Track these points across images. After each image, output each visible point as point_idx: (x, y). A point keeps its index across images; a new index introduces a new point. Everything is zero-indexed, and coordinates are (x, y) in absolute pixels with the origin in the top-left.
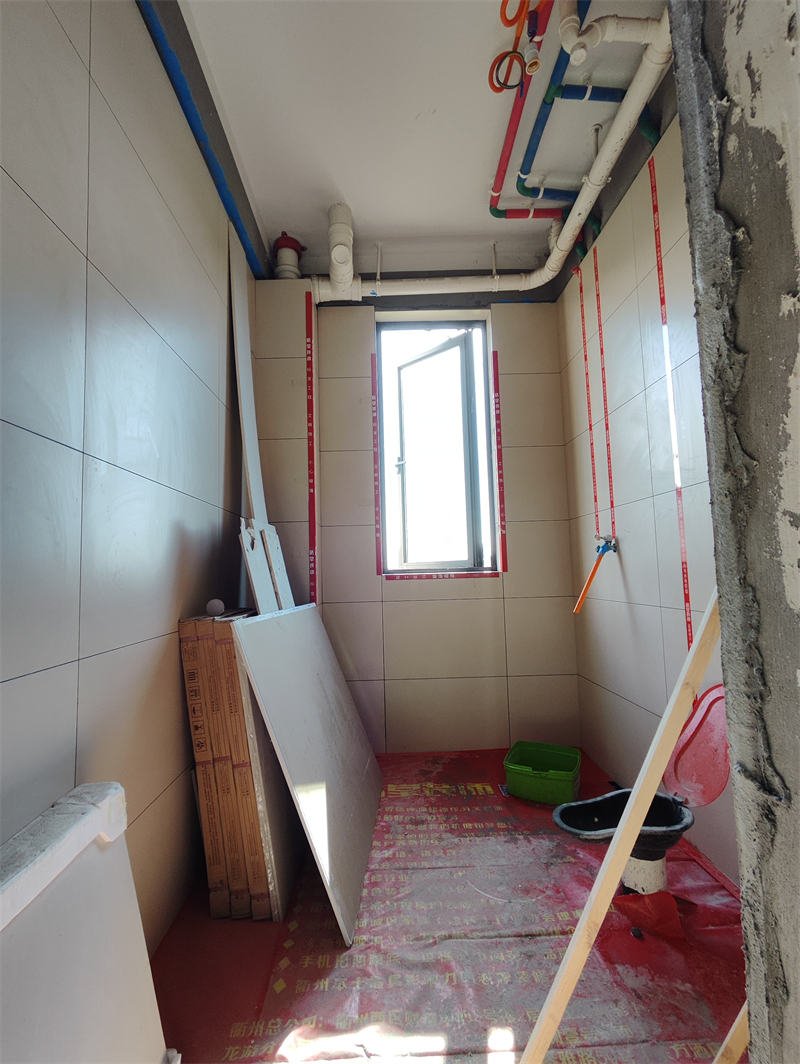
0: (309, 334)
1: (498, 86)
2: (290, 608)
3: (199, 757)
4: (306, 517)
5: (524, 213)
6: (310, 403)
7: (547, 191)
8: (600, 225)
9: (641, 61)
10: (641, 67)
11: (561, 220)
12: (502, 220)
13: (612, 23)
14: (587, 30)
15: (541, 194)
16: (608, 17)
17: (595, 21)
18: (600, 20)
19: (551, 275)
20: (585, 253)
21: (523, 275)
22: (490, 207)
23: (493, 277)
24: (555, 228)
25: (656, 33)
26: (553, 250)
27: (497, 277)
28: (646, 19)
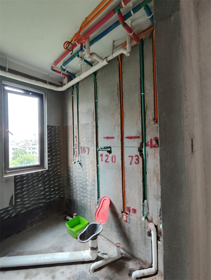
1: (65, 47)
5: (60, 73)
7: (67, 71)
8: (78, 85)
9: (97, 63)
10: (97, 65)
11: (68, 78)
12: (53, 72)
13: (96, 55)
14: (91, 54)
15: (66, 72)
16: (95, 53)
17: (93, 53)
18: (94, 53)
19: (64, 90)
20: (73, 89)
21: (56, 86)
22: (51, 68)
23: (48, 85)
24: (66, 79)
25: (102, 62)
26: (65, 84)
27: (49, 85)
28: (101, 58)
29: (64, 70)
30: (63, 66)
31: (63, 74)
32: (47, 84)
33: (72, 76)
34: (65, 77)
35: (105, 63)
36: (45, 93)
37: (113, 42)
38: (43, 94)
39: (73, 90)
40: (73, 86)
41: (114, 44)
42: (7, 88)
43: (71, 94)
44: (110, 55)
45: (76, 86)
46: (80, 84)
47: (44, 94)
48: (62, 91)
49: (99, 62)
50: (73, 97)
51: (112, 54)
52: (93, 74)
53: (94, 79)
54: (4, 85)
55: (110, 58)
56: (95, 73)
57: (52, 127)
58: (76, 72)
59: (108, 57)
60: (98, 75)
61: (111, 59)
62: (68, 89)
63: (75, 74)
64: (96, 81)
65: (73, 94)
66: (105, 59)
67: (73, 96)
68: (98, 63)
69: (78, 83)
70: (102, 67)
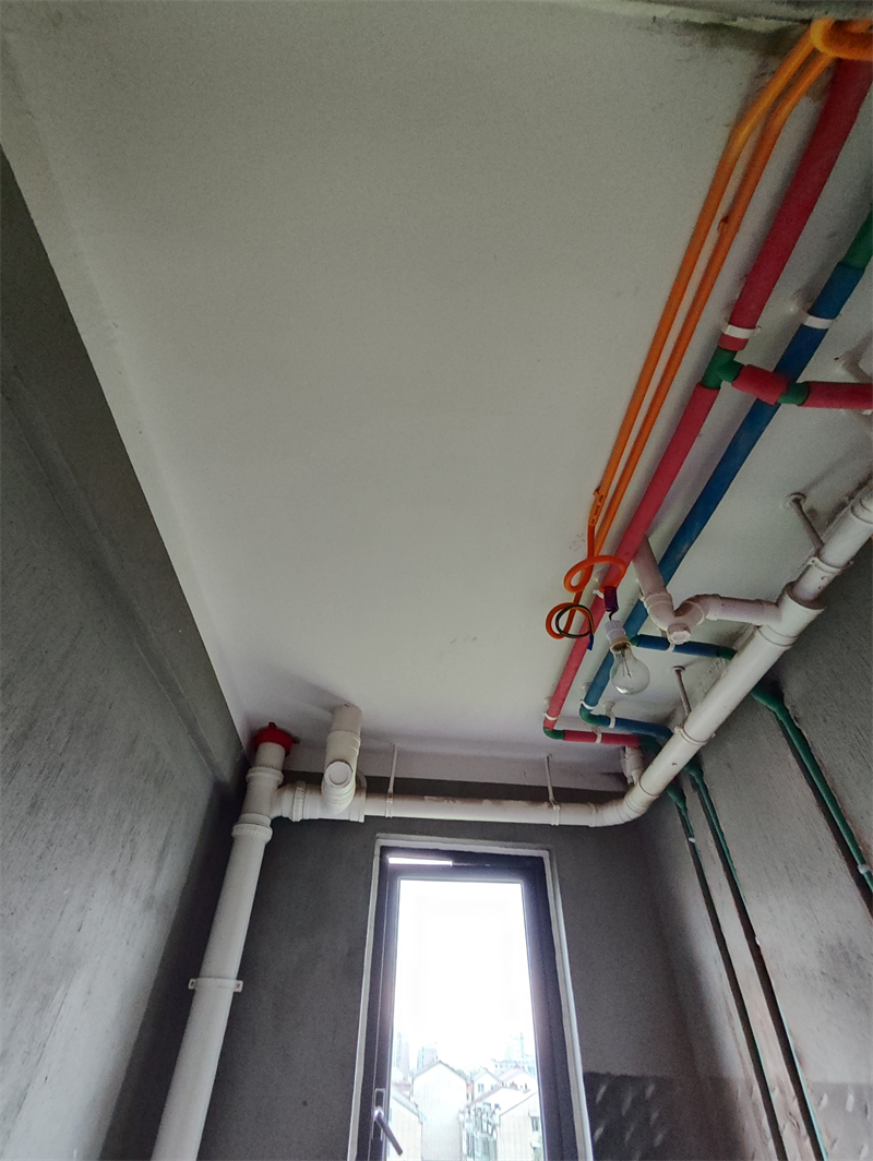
1: (557, 632)
5: (591, 736)
7: (620, 722)
8: (701, 773)
9: (752, 636)
10: (752, 642)
11: (640, 748)
12: (560, 741)
13: (713, 603)
14: (684, 609)
15: (612, 725)
16: (706, 596)
17: (691, 599)
18: (698, 598)
19: (634, 815)
20: (683, 798)
21: (593, 806)
22: (544, 728)
23: (551, 806)
24: (632, 757)
25: (778, 618)
26: (633, 784)
27: (556, 808)
28: (759, 602)
29: (604, 720)
30: (587, 707)
31: (607, 737)
32: (546, 805)
33: (653, 735)
34: (624, 749)
35: (796, 617)
36: (548, 850)
37: (797, 501)
38: (541, 859)
39: (686, 809)
40: (675, 785)
41: (805, 508)
42: (393, 860)
43: (681, 831)
44: (809, 566)
45: (692, 779)
46: (708, 767)
47: (545, 854)
48: (627, 823)
49: (758, 627)
50: (692, 846)
51: (818, 554)
52: (757, 698)
53: (780, 722)
54: (385, 850)
55: (816, 580)
56: (770, 686)
57: (618, 1083)
58: (668, 710)
59: (801, 576)
60: (794, 690)
61: (824, 583)
62: (657, 805)
63: (668, 718)
64: (798, 732)
65: (689, 832)
66: (787, 598)
67: (691, 840)
68: (757, 633)
69: (695, 763)
70: (788, 641)
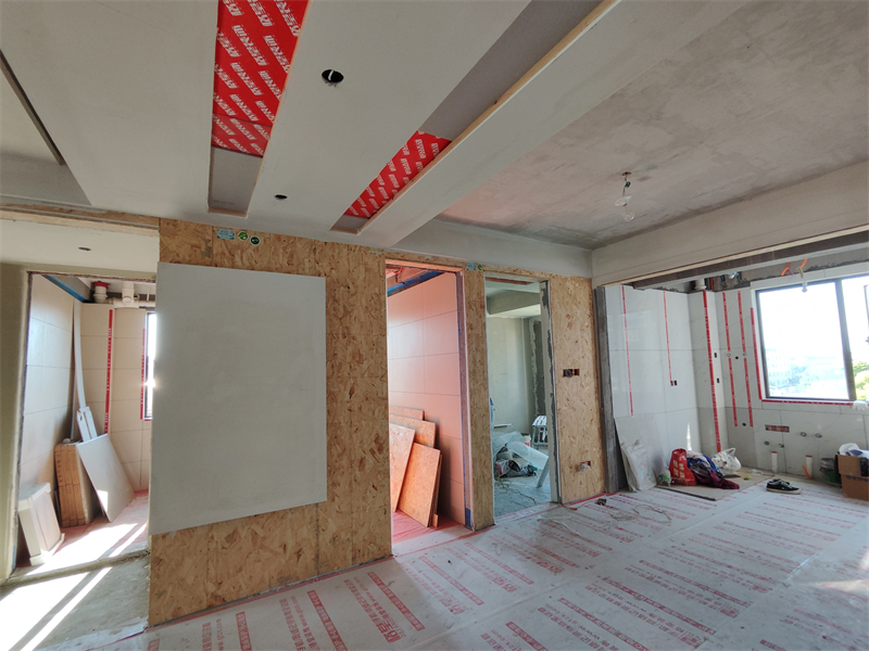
0: (110, 326)
2: (95, 438)
3: (60, 484)
4: (105, 400)
6: (109, 355)
